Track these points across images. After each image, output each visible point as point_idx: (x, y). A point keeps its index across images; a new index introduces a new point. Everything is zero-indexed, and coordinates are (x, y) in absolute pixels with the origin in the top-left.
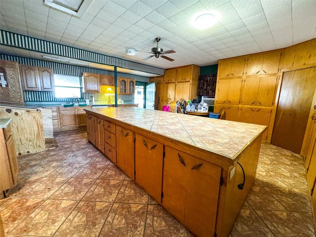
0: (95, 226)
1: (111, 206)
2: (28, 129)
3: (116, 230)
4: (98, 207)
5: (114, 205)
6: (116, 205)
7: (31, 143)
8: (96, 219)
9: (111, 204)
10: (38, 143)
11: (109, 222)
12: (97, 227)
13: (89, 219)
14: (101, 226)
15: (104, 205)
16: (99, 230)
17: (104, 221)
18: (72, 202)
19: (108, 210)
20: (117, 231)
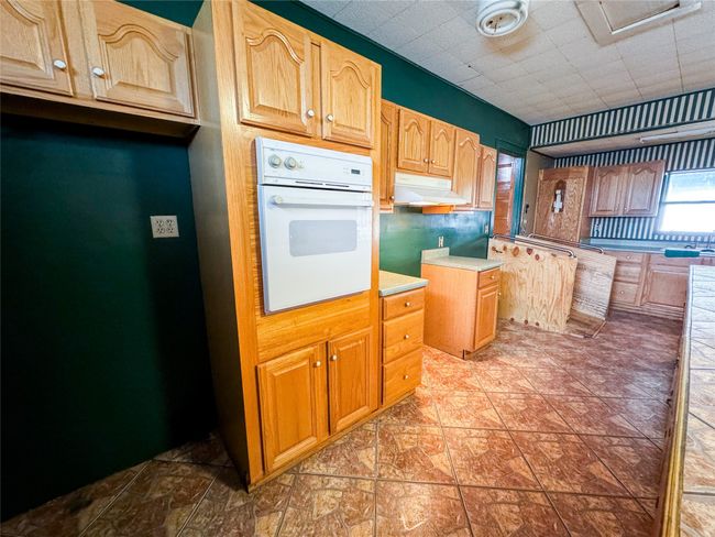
0: (478, 473)
1: (532, 488)
2: (546, 286)
3: (488, 515)
4: (512, 463)
5: (539, 495)
6: (540, 499)
7: (544, 311)
8: (490, 471)
9: (535, 486)
10: (555, 315)
11: (497, 496)
12: (478, 477)
13: (484, 458)
14: (483, 483)
15: (524, 474)
16: (474, 484)
17: (494, 486)
18: (499, 422)
19: (519, 484)
20: (487, 517)
